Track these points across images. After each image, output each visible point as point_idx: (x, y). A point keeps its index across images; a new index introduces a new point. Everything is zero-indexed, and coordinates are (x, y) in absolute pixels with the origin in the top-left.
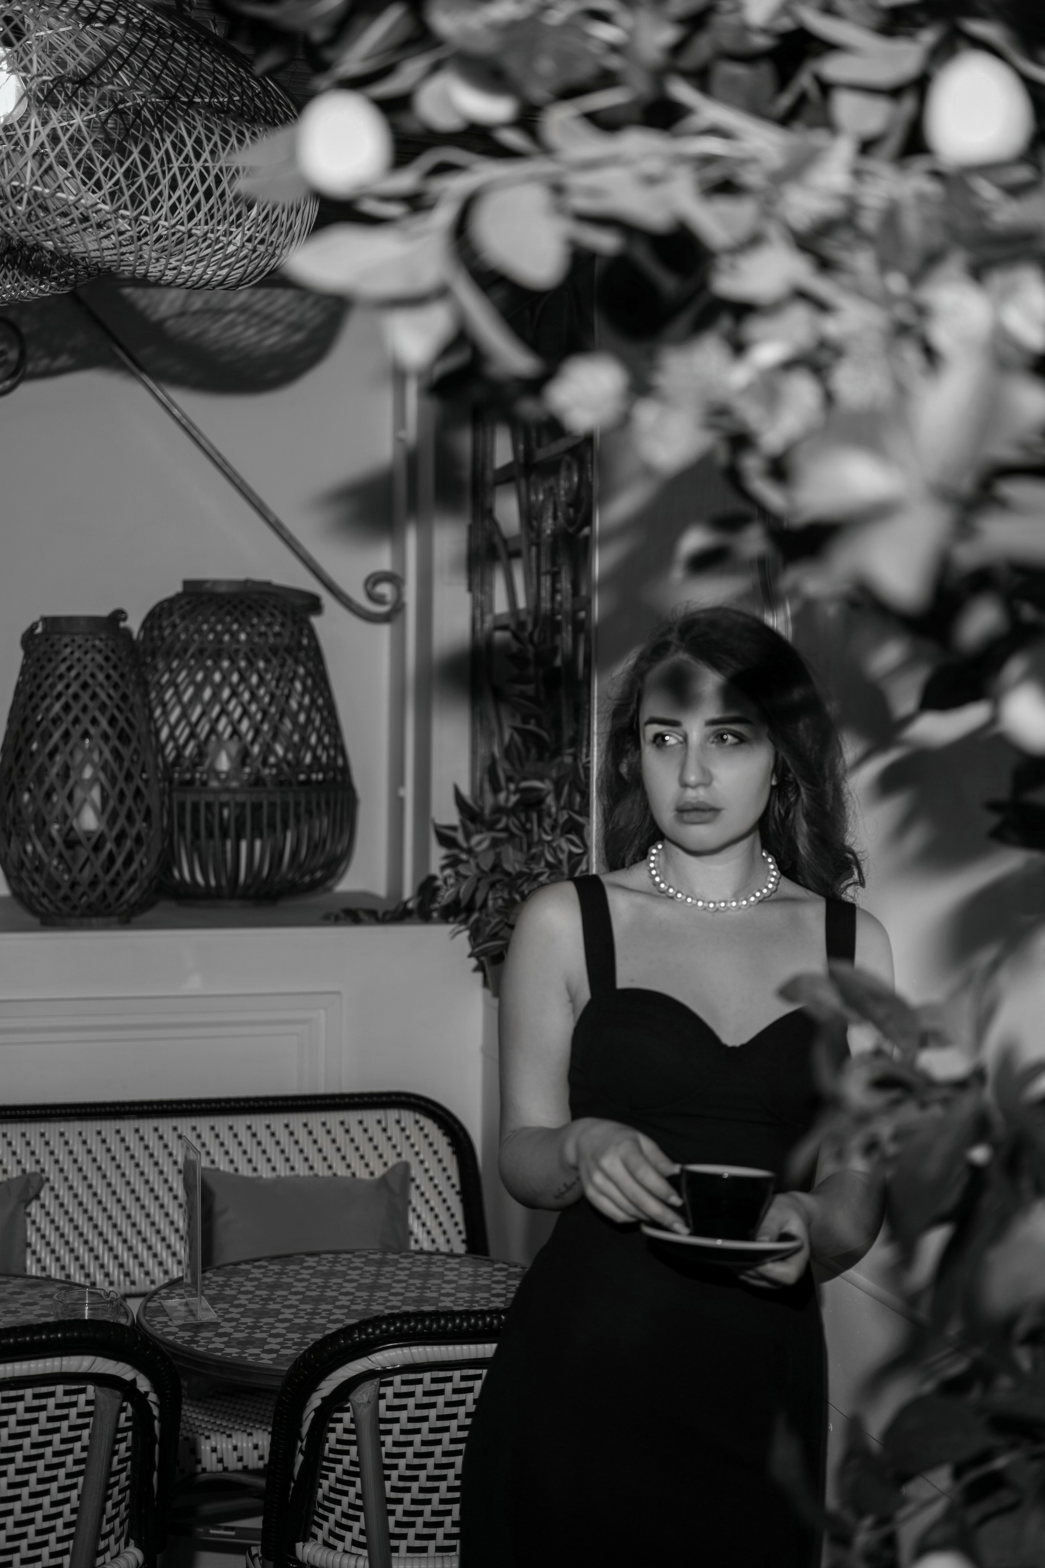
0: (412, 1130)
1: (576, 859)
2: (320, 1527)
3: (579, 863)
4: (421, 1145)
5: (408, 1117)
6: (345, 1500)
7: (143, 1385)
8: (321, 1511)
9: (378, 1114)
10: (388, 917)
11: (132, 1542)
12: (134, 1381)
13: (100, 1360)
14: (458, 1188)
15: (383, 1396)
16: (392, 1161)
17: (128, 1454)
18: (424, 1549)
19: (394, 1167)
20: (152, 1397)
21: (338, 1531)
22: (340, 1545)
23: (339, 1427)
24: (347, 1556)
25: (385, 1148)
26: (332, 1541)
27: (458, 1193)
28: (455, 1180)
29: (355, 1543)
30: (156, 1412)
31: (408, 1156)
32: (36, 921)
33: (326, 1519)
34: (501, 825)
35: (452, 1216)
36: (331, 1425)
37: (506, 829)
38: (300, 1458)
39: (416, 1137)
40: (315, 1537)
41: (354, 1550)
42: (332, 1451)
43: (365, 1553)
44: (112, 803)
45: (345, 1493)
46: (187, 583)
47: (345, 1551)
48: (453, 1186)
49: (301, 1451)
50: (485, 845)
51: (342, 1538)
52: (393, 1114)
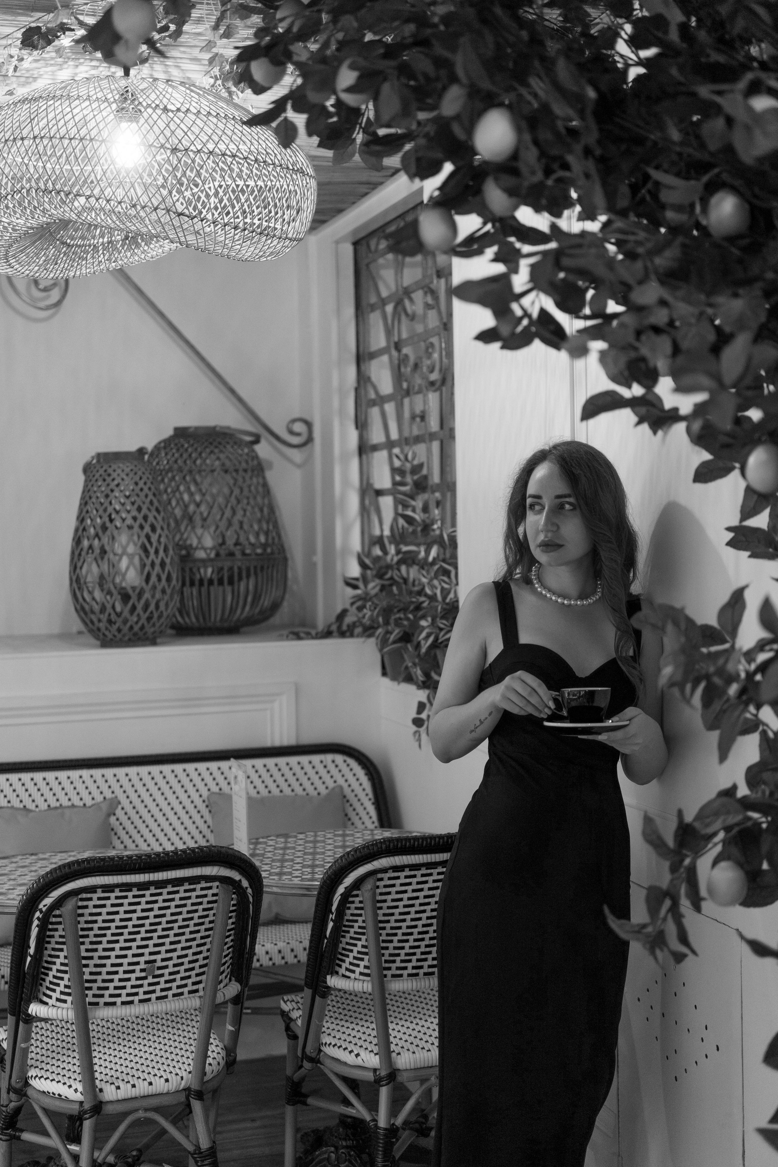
0: (343, 766)
1: (445, 592)
2: (340, 966)
3: (449, 592)
4: (349, 776)
5: (339, 758)
6: (355, 949)
7: (245, 883)
8: (340, 957)
9: (321, 757)
10: (319, 636)
11: (233, 979)
12: (240, 881)
13: (222, 869)
14: (373, 800)
15: (378, 887)
16: (331, 784)
17: (233, 926)
18: (401, 976)
19: (333, 789)
20: (249, 891)
21: (352, 967)
22: (352, 975)
23: (353, 906)
24: (356, 981)
25: (326, 777)
26: (348, 974)
27: (373, 804)
28: (371, 795)
29: (361, 974)
30: (251, 899)
31: (341, 781)
32: (98, 643)
33: (344, 961)
34: (388, 576)
35: (371, 818)
36: (348, 905)
37: (392, 578)
38: (331, 925)
39: (345, 770)
40: (337, 973)
41: (362, 977)
42: (348, 921)
43: (368, 978)
44: (148, 568)
45: (355, 945)
46: (176, 429)
47: (355, 979)
48: (370, 799)
49: (332, 919)
50: (377, 589)
51: (353, 972)
52: (329, 758)
